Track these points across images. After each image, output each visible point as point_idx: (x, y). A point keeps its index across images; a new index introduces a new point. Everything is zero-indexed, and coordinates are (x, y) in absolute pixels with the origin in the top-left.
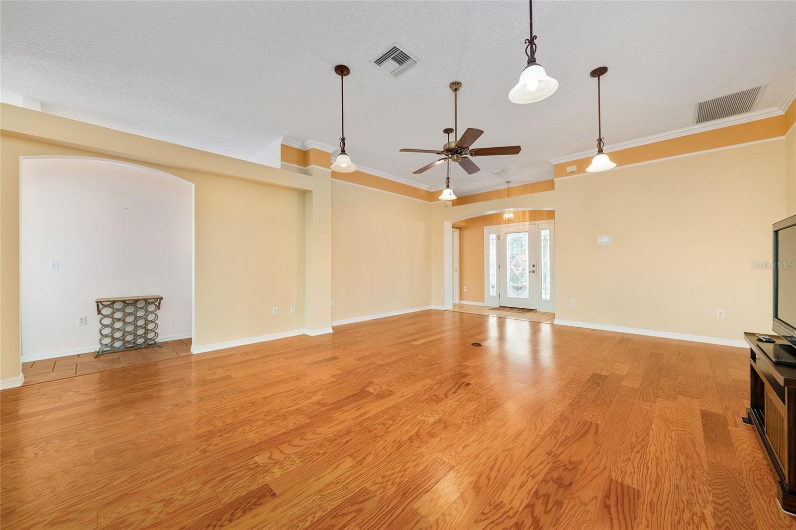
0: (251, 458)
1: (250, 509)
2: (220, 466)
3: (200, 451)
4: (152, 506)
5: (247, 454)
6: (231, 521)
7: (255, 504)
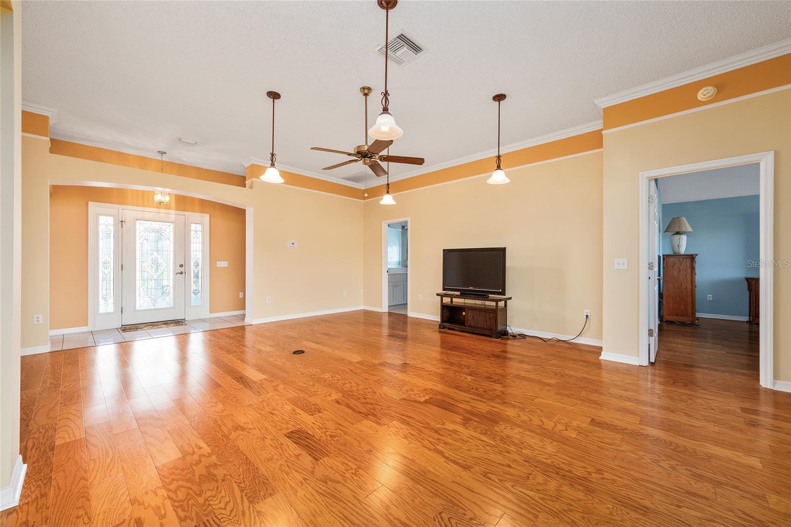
0: (576, 439)
1: (611, 425)
2: (601, 452)
3: (602, 474)
4: (669, 469)
5: (575, 443)
6: (626, 429)
7: (607, 424)
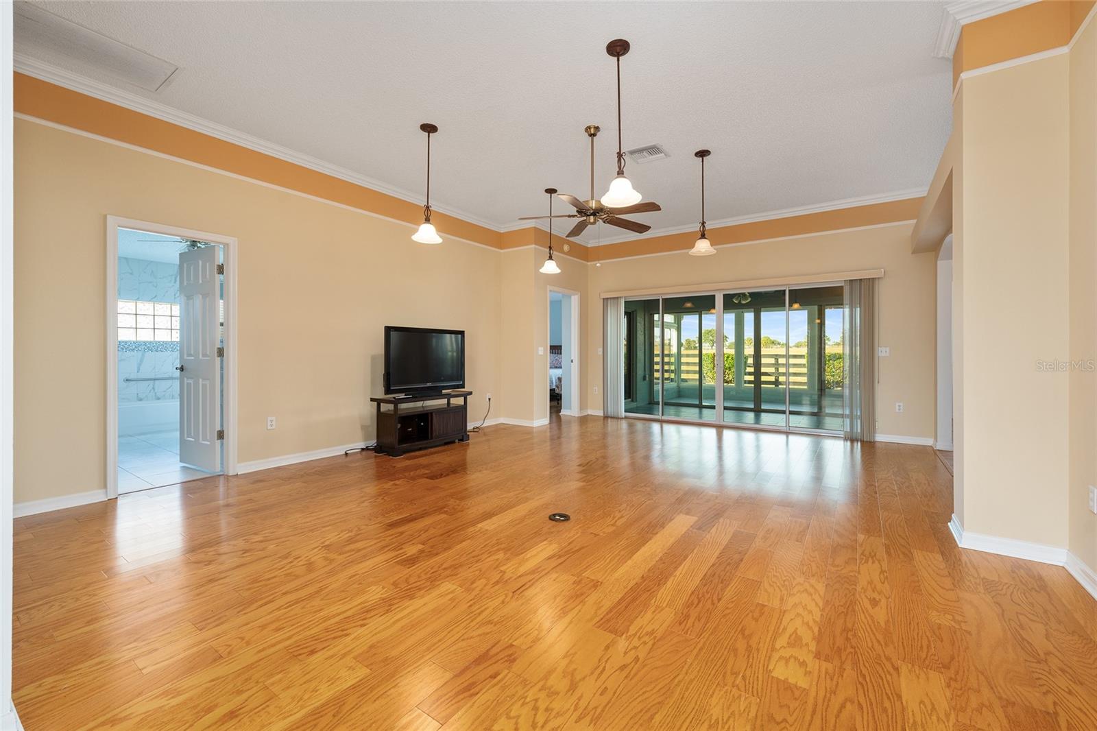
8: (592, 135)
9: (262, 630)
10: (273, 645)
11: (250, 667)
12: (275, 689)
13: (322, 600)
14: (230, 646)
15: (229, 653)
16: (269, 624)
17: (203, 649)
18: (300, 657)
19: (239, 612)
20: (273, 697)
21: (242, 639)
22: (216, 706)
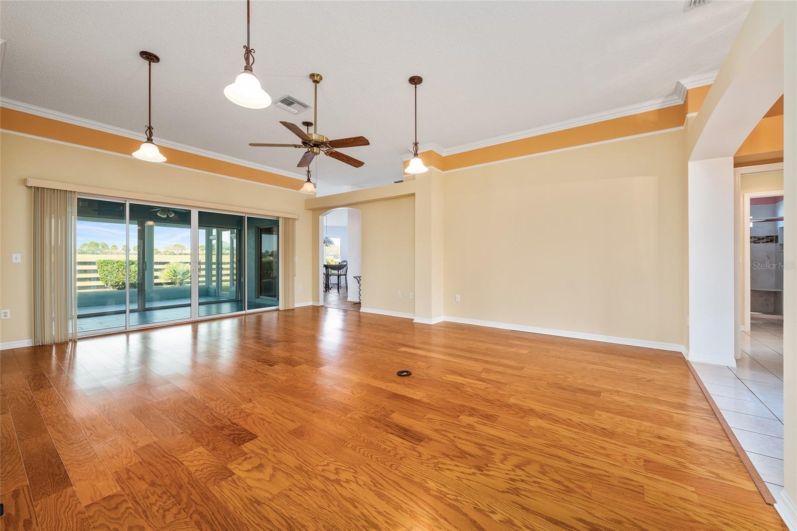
8: (316, 82)
9: (610, 455)
10: (615, 444)
11: (636, 445)
12: (635, 432)
13: (561, 441)
14: (635, 462)
15: (639, 459)
16: (603, 454)
17: (651, 473)
18: (611, 432)
19: (609, 477)
20: (638, 430)
21: (625, 460)
22: (664, 445)
